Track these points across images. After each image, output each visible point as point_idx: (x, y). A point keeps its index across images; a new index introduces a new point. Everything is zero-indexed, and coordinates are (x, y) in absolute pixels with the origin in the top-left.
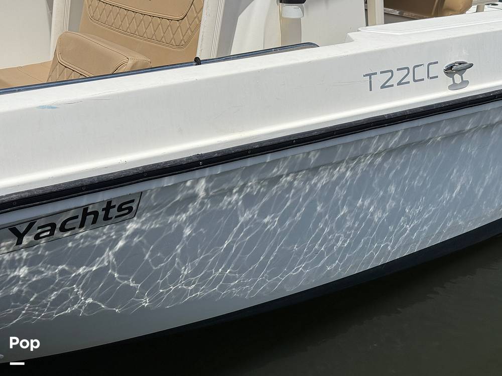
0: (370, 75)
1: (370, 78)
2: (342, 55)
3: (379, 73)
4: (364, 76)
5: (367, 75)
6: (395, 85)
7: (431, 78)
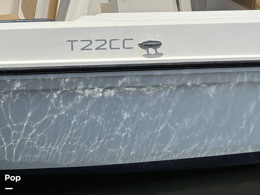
0: (72, 42)
1: (72, 43)
2: (49, 28)
3: (79, 41)
4: (67, 41)
5: (69, 41)
6: (94, 49)
7: (126, 48)
